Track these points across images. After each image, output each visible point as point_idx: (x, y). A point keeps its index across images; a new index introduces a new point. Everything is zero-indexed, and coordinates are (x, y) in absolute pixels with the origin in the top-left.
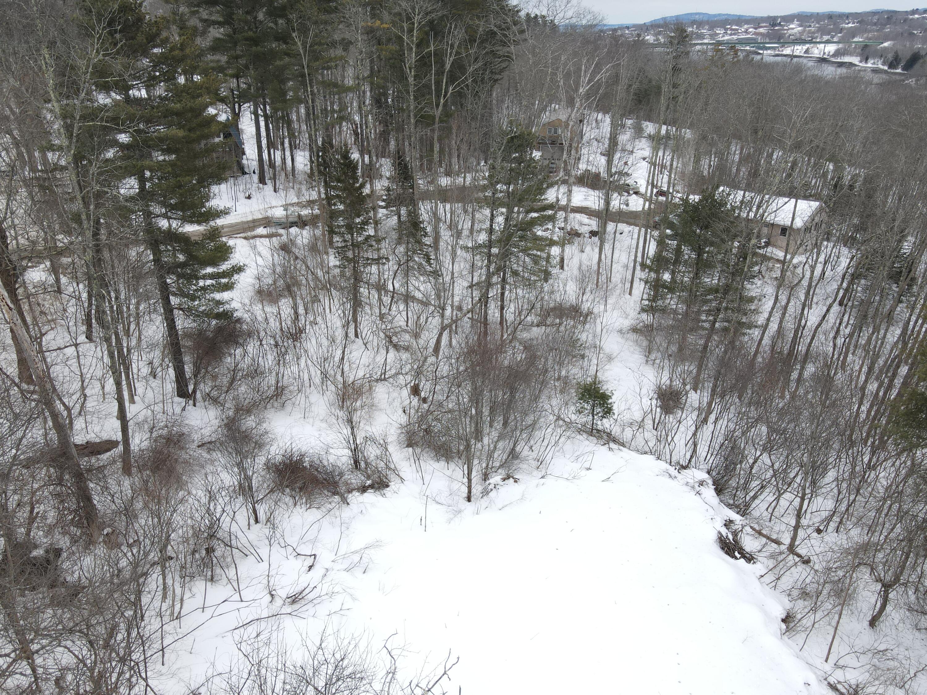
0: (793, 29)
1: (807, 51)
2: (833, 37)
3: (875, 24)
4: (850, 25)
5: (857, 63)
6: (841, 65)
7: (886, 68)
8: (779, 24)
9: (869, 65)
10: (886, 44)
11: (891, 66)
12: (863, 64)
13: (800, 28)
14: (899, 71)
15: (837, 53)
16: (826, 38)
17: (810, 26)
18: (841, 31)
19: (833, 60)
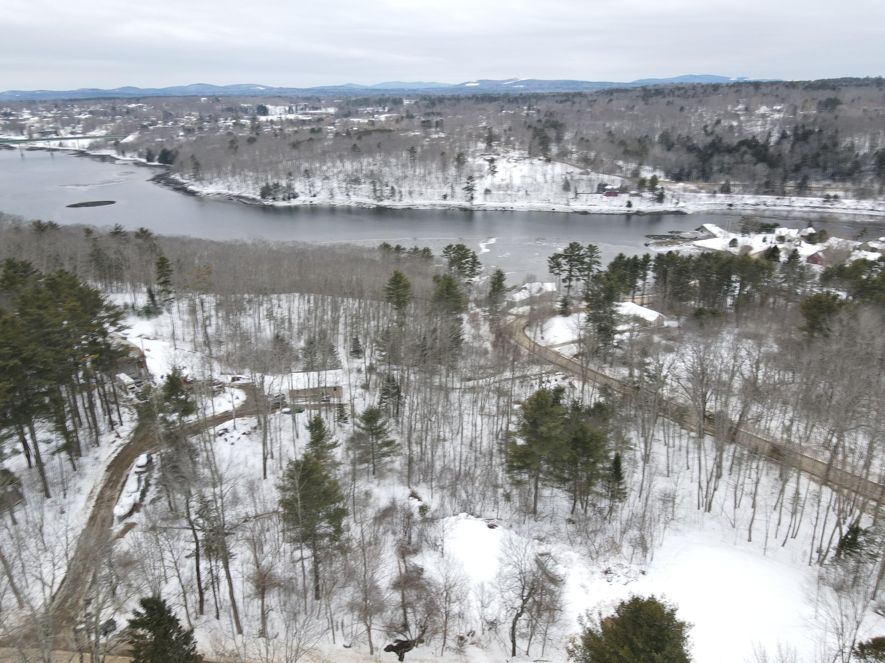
0: (28, 119)
1: (61, 145)
2: (74, 128)
3: (105, 114)
4: (83, 117)
5: (115, 156)
6: (103, 158)
7: (144, 160)
8: (10, 114)
9: (128, 158)
10: (130, 138)
11: (149, 160)
12: (120, 157)
13: (36, 118)
14: (156, 163)
15: (92, 147)
16: (69, 129)
17: (45, 117)
18: (79, 121)
19: (92, 153)
